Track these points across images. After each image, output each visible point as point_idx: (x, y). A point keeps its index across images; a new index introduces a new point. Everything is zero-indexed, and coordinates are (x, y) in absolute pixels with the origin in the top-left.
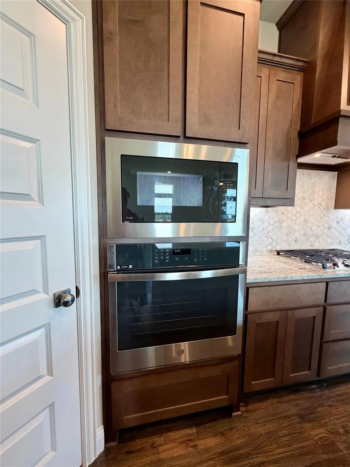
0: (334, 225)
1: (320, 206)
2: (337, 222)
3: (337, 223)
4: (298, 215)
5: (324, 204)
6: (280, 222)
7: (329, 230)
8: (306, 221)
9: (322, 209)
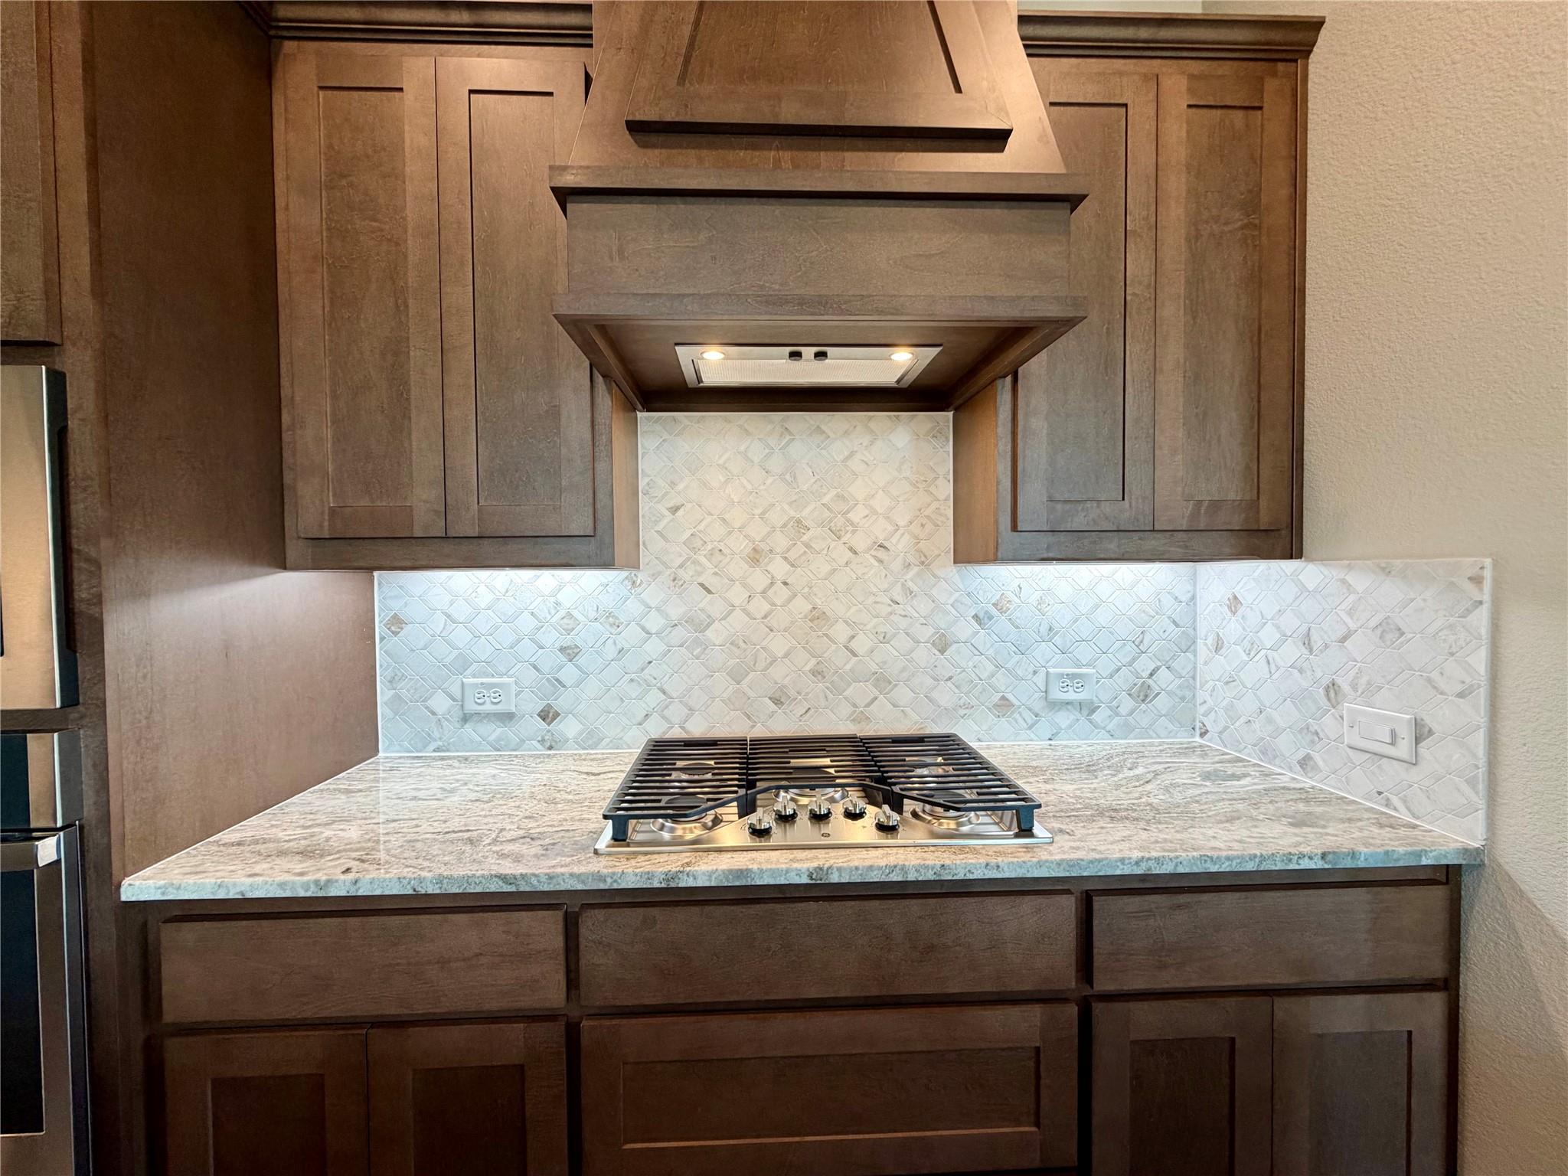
0: (965, 629)
1: (881, 554)
2: (976, 617)
3: (980, 625)
4: (780, 594)
5: (901, 544)
6: (699, 625)
7: (942, 652)
8: (818, 617)
9: (896, 566)
